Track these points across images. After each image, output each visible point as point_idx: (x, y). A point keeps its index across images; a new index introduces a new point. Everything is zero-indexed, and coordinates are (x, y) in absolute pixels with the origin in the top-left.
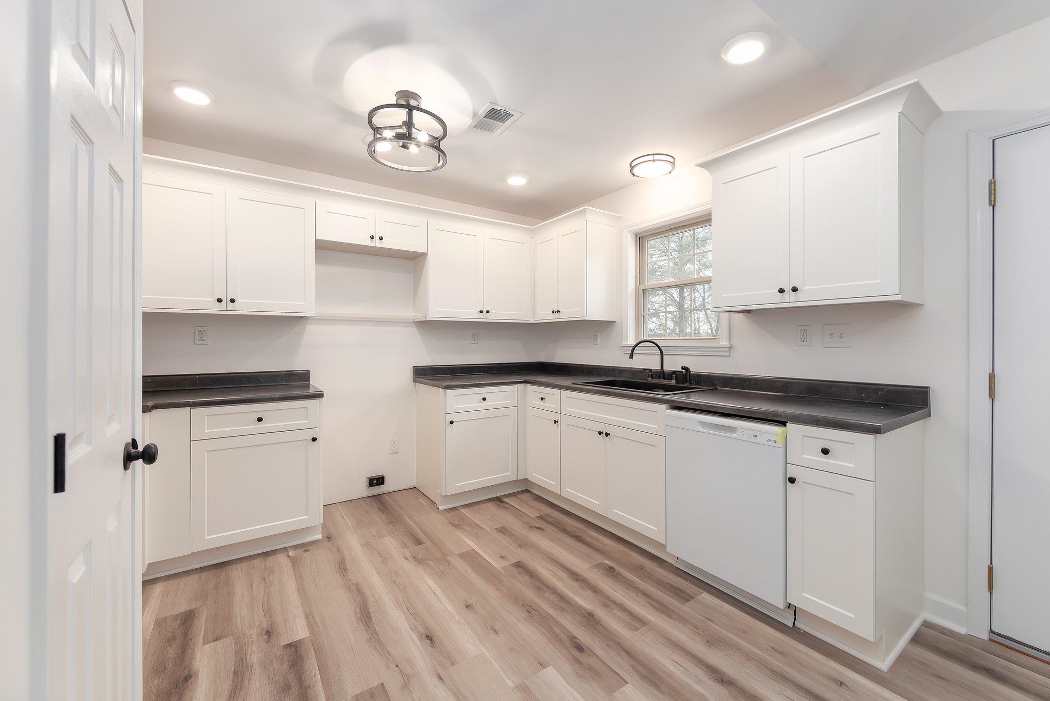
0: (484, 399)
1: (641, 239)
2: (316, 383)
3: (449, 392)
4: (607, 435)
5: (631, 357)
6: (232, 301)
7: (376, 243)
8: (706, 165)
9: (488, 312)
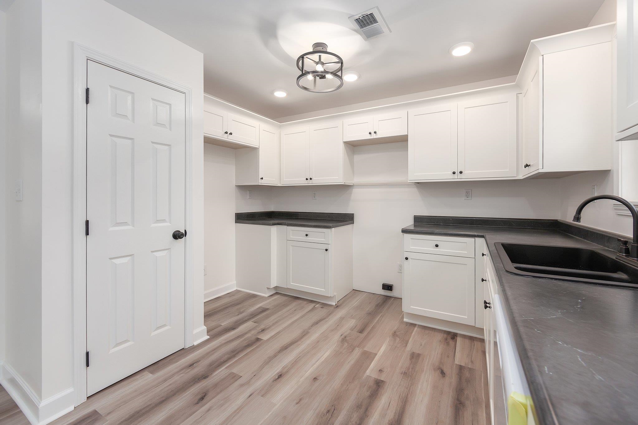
0: (437, 246)
3: (406, 235)
6: (311, 179)
7: (374, 136)
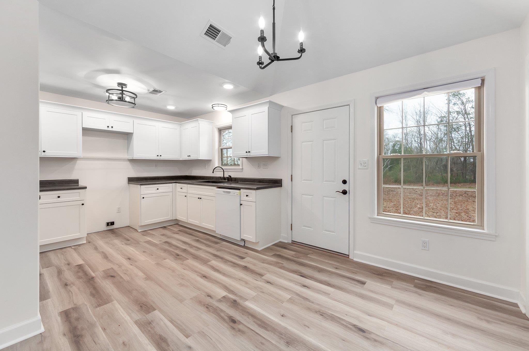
0: (158, 189)
1: (220, 130)
2: (81, 184)
3: (142, 186)
4: (200, 198)
5: (213, 172)
6: (44, 151)
7: (110, 129)
8: (231, 111)
9: (161, 156)
